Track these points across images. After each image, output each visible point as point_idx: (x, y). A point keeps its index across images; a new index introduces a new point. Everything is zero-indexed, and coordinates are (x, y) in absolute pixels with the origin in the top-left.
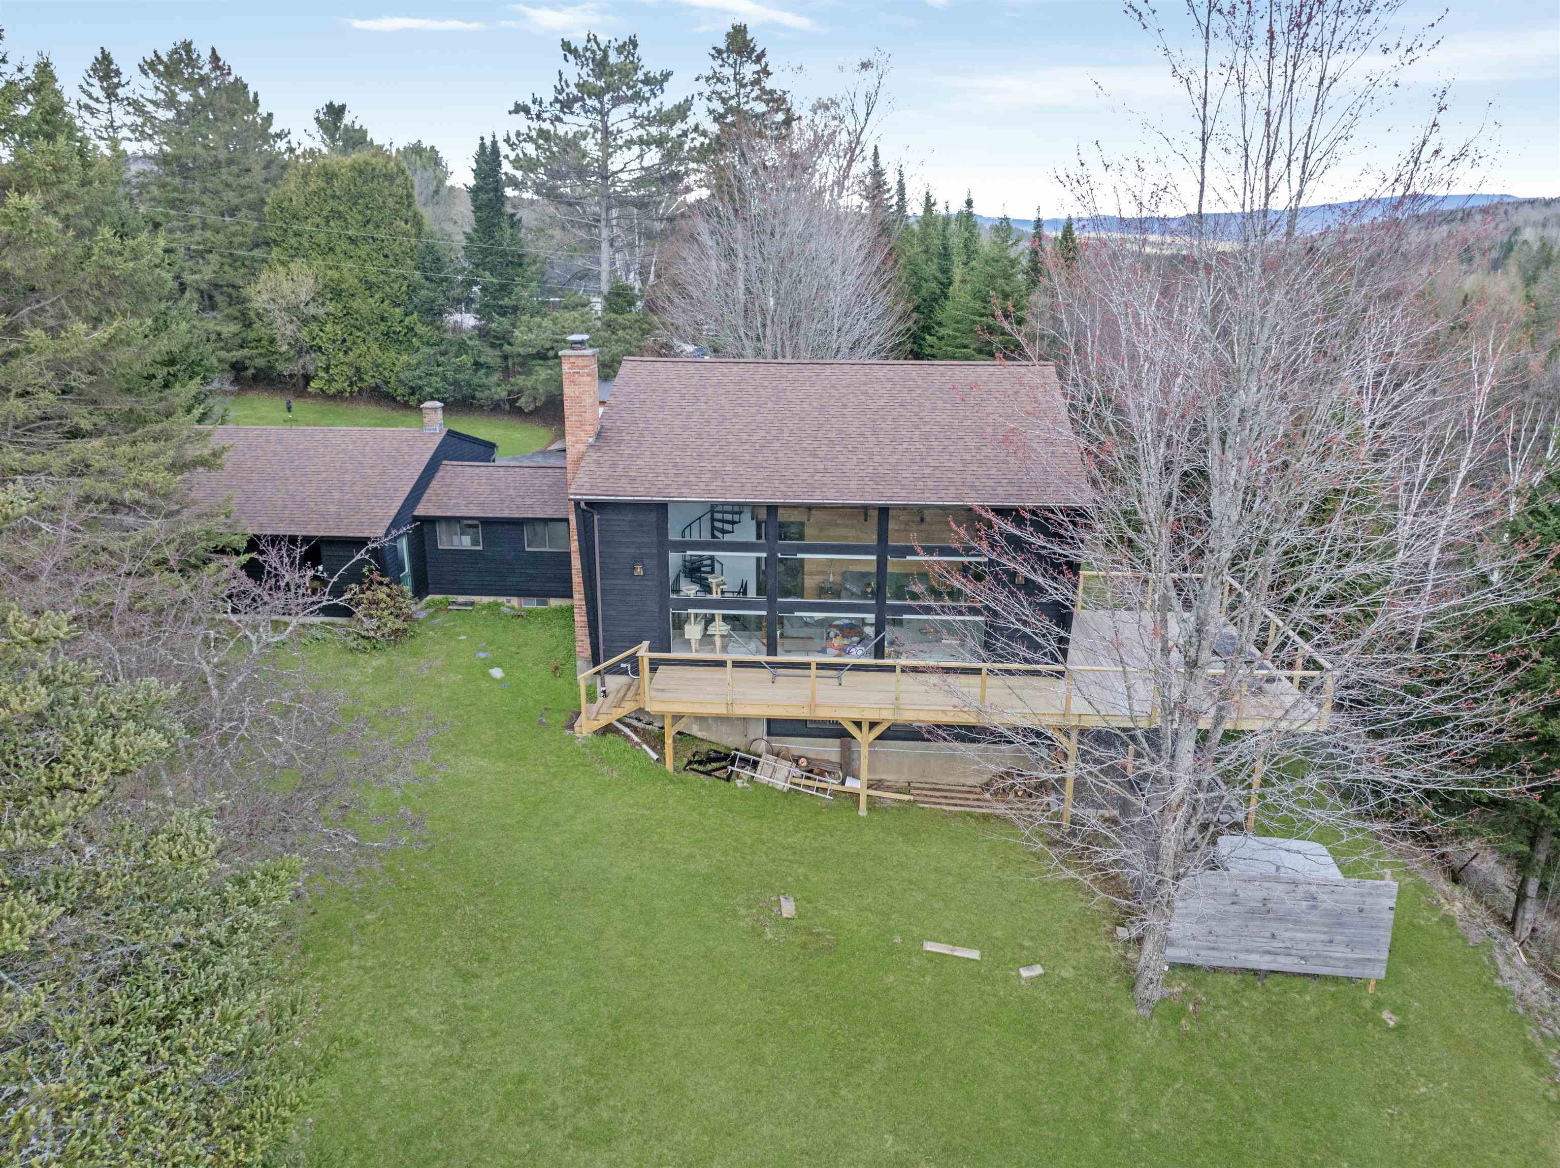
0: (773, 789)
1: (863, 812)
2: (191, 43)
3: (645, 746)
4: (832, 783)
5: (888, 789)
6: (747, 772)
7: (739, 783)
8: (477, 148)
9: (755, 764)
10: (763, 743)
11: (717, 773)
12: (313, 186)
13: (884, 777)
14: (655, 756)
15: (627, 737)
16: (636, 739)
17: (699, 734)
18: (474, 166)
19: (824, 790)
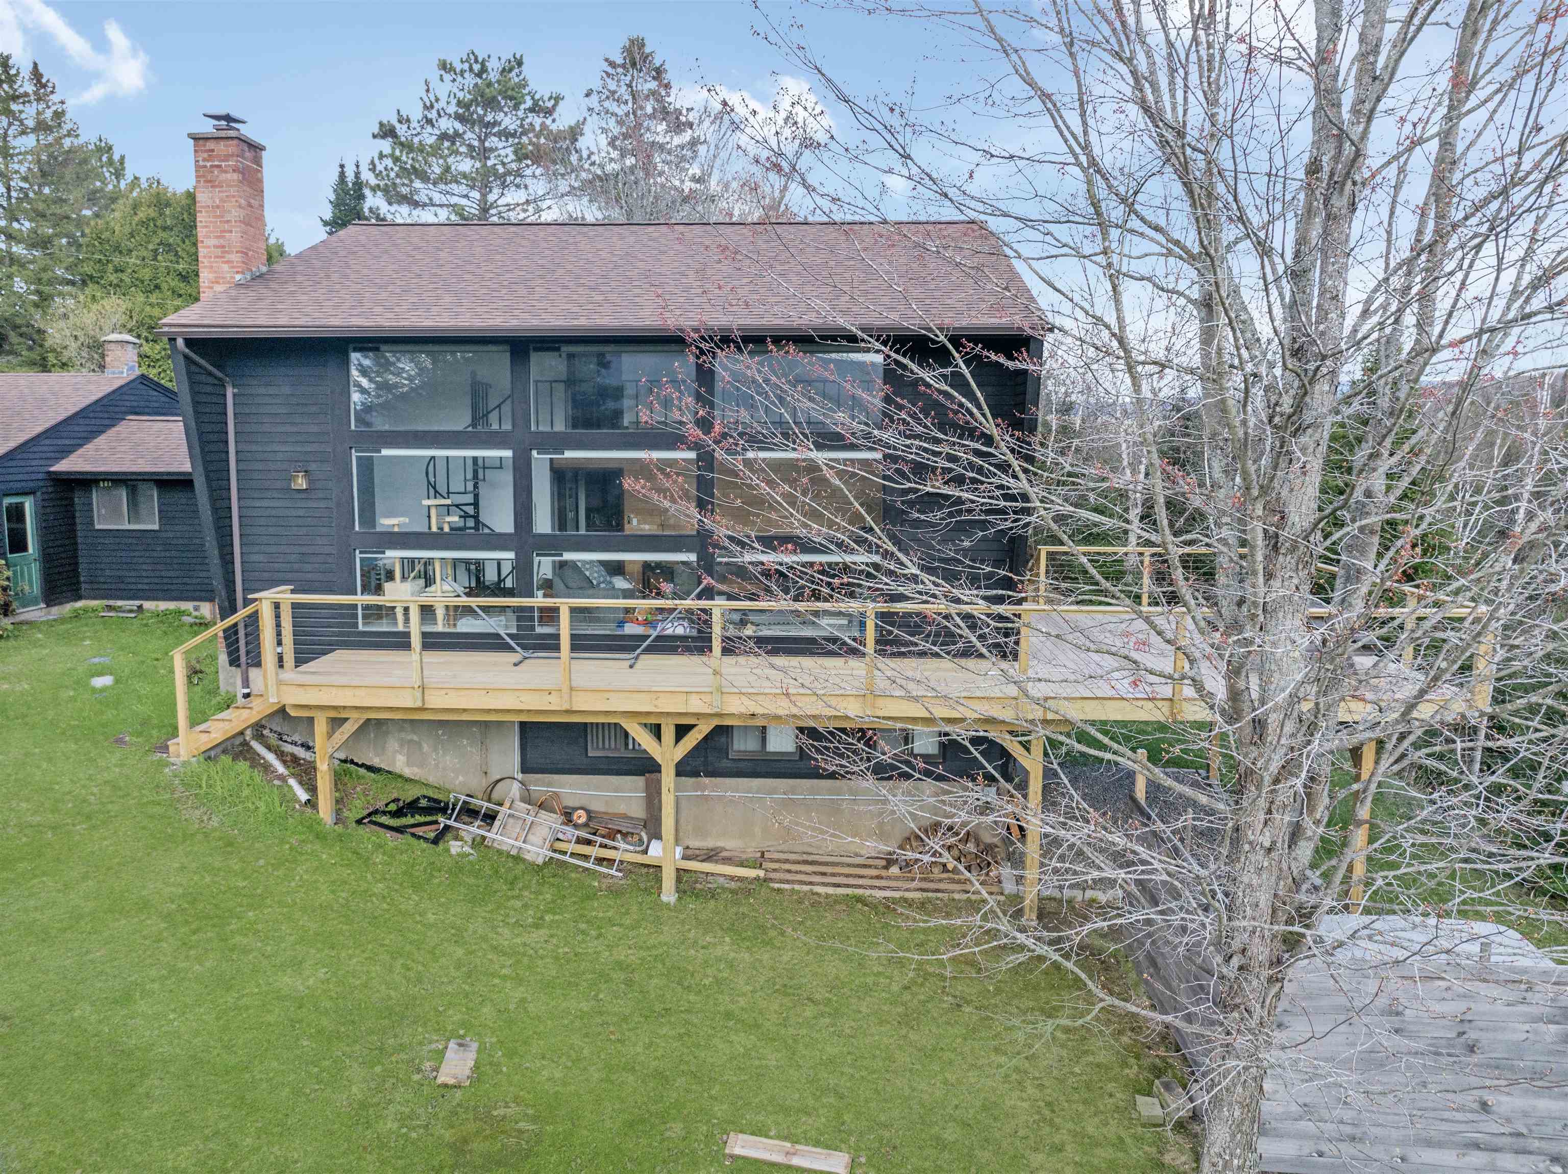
0: (517, 859)
1: (669, 895)
2: (8, 57)
3: (292, 782)
4: (624, 851)
5: (728, 861)
6: (475, 829)
7: (455, 847)
8: (334, 177)
9: (490, 818)
10: (516, 786)
11: (419, 831)
12: (141, 215)
13: (720, 844)
14: (303, 796)
15: (267, 768)
16: (281, 769)
17: (407, 772)
18: (333, 197)
19: (610, 862)
